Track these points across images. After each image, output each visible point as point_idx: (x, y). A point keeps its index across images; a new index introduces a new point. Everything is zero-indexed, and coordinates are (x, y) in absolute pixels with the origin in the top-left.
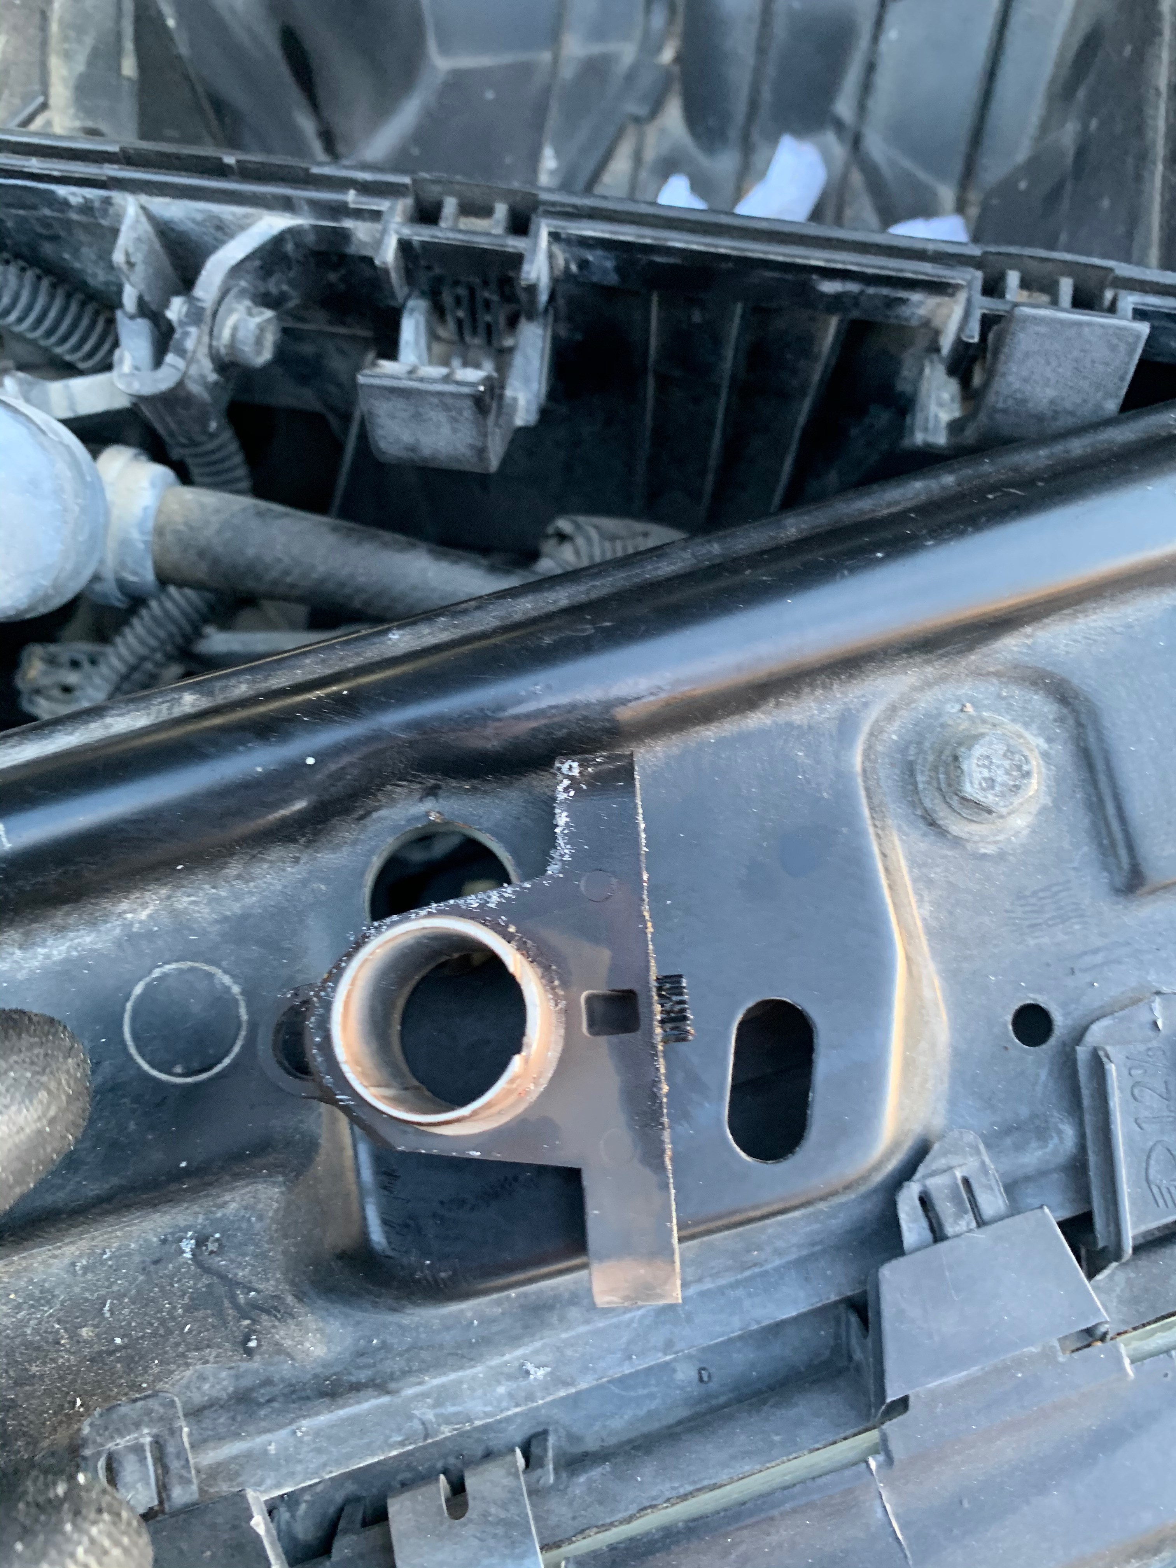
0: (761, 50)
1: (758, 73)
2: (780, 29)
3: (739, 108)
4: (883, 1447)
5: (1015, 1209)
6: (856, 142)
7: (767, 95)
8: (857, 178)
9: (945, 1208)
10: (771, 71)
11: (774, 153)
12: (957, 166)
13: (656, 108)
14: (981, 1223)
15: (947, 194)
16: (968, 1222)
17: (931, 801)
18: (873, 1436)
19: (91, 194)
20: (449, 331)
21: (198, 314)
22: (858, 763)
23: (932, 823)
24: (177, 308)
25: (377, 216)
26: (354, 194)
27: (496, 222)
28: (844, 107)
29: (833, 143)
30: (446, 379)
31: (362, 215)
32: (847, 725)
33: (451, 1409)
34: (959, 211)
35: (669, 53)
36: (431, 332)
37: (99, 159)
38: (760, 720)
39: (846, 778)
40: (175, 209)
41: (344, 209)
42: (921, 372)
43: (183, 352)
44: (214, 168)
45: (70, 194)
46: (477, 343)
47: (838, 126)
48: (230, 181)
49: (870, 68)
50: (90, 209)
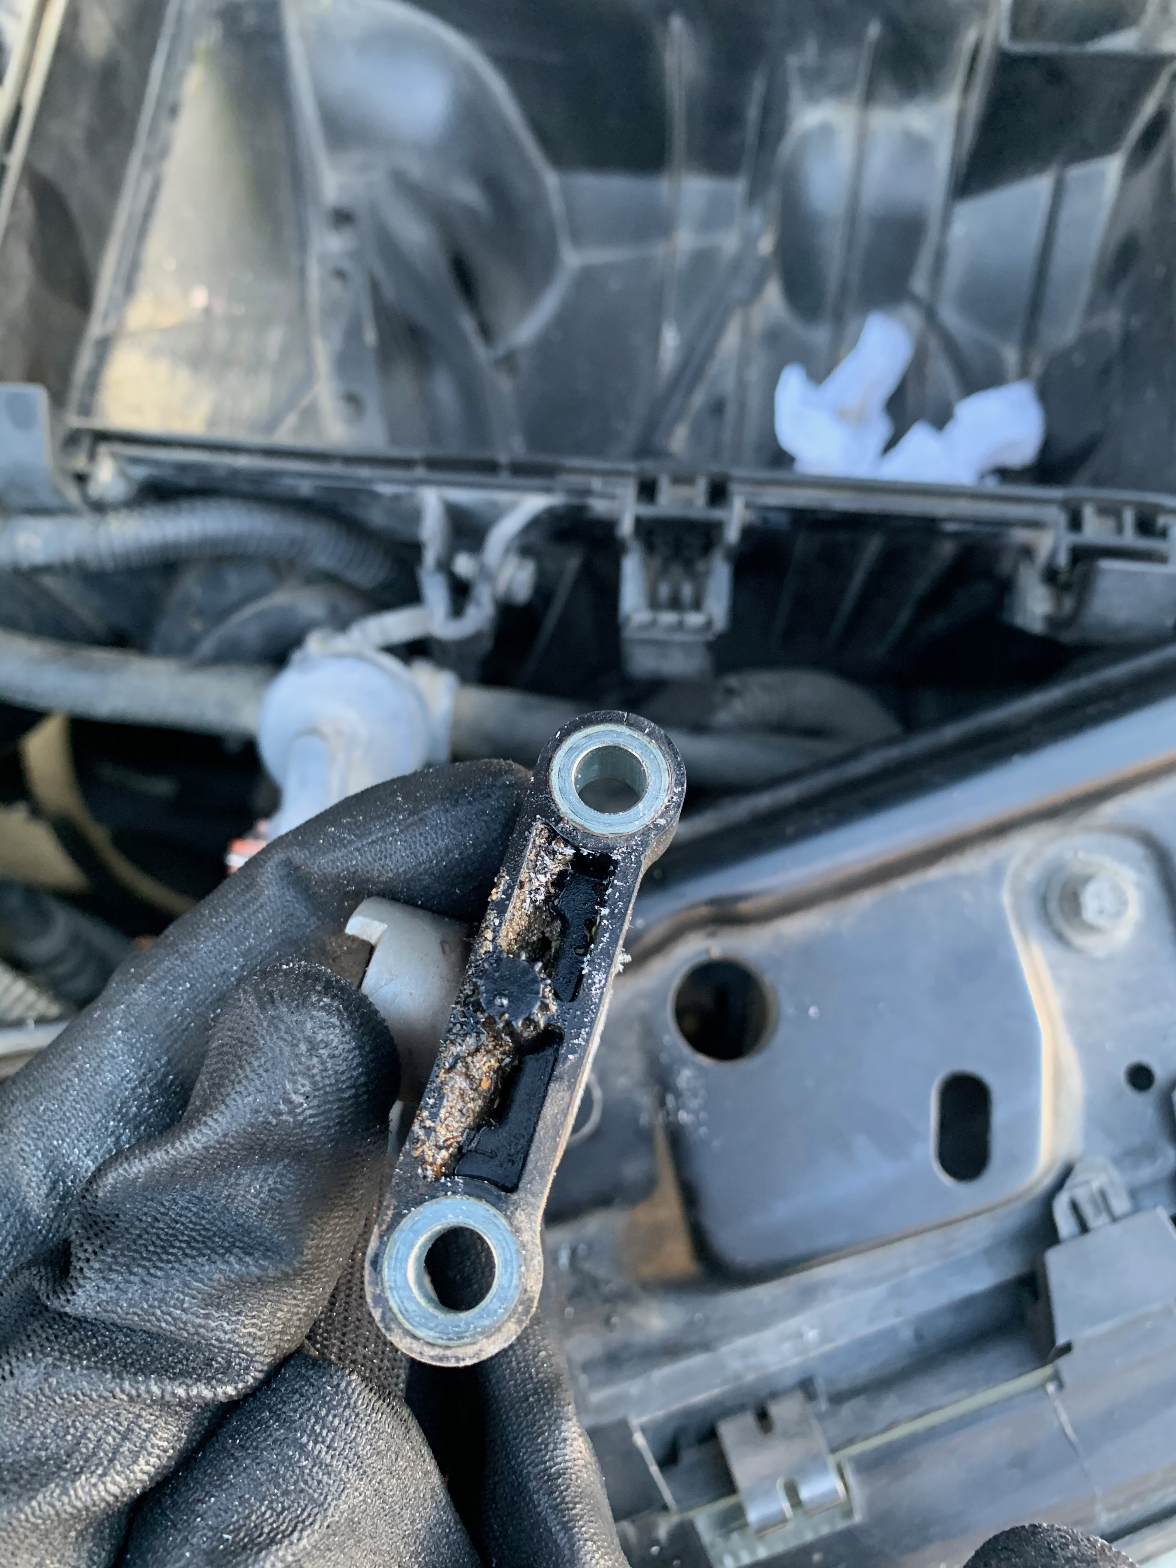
4: (1056, 1377)
5: (1136, 1209)
6: (930, 314)
7: (853, 280)
8: (934, 344)
9: (1088, 1211)
10: (857, 262)
11: (863, 325)
12: (1018, 330)
13: (757, 288)
14: (1114, 1219)
15: (1011, 356)
16: (1104, 1219)
17: (1061, 923)
18: (1048, 1370)
19: (402, 489)
20: (657, 562)
21: (486, 574)
22: (1006, 899)
23: (1060, 937)
24: (464, 565)
25: (612, 497)
26: (596, 483)
27: (699, 492)
28: (919, 284)
29: (911, 315)
30: (680, 626)
31: (603, 496)
32: (997, 873)
33: (752, 1361)
34: (1024, 373)
35: (766, 245)
36: (646, 565)
37: (407, 464)
38: (936, 873)
39: (998, 911)
40: (463, 496)
41: (587, 492)
42: (1016, 568)
43: (479, 605)
44: (490, 467)
45: (386, 489)
46: (676, 570)
47: (915, 300)
48: (504, 477)
49: (940, 256)
50: (396, 498)
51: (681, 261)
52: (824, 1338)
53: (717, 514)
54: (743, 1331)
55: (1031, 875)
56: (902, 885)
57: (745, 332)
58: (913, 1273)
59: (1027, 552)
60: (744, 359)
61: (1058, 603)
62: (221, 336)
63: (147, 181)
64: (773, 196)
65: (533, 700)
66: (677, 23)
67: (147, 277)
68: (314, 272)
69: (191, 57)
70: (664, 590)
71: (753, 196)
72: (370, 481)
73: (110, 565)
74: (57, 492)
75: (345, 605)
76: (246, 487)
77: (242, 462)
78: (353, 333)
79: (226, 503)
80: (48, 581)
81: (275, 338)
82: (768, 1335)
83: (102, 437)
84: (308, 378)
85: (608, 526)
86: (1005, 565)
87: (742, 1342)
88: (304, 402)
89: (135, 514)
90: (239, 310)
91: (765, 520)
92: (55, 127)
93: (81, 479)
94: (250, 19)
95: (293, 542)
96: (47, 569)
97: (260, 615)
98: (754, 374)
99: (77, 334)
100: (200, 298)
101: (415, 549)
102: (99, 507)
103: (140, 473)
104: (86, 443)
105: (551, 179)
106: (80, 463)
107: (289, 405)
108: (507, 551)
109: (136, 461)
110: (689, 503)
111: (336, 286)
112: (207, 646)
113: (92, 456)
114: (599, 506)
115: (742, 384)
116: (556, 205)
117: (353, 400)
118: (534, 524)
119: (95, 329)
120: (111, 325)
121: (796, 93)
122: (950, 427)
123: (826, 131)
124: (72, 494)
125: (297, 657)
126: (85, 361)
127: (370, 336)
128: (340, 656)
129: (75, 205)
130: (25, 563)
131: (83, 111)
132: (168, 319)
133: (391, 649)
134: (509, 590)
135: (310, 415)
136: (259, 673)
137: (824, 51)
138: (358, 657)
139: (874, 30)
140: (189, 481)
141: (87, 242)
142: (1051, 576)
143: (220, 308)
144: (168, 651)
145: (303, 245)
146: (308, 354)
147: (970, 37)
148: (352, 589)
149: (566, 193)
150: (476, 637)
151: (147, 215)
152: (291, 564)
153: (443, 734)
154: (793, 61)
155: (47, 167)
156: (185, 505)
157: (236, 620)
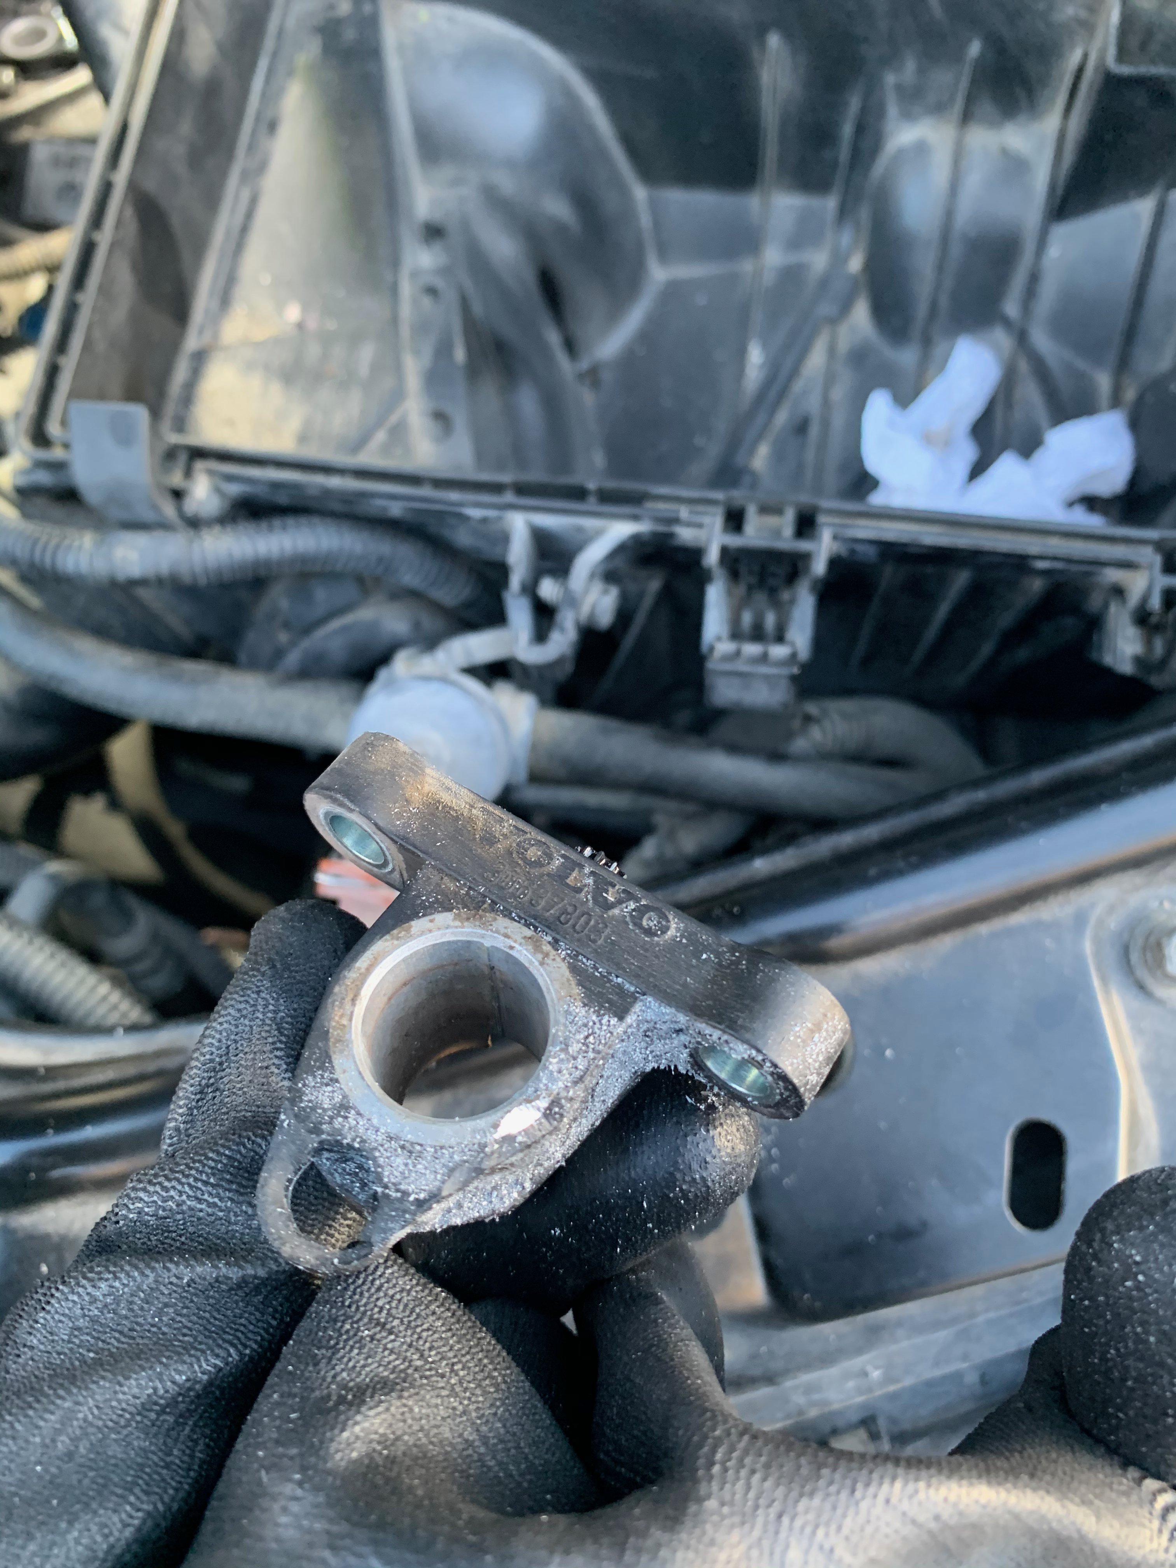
0: (940, 268)
1: (938, 286)
2: (956, 250)
3: (921, 310)
6: (1022, 338)
7: (944, 301)
8: (1023, 366)
10: (949, 283)
11: (952, 348)
12: (1112, 356)
13: (846, 307)
15: (1103, 381)
17: (1142, 973)
19: (491, 513)
20: (741, 590)
21: (572, 601)
22: (1088, 947)
23: (1141, 987)
24: (548, 589)
25: (700, 526)
26: (684, 512)
27: (787, 522)
28: (1011, 308)
29: (1002, 338)
30: (764, 658)
31: (689, 524)
32: (1080, 920)
33: (816, 1397)
34: (1116, 402)
35: (856, 264)
36: (729, 593)
37: (497, 488)
38: (1019, 918)
39: (1080, 959)
40: (549, 521)
41: (675, 521)
42: (1106, 606)
43: (562, 630)
44: (578, 494)
45: (475, 513)
46: (760, 598)
47: (1006, 322)
48: (592, 503)
49: (1034, 278)
50: (485, 520)
51: (769, 278)
52: (888, 1379)
53: (804, 546)
54: (808, 1366)
55: (1113, 924)
56: (983, 929)
57: (832, 351)
58: (981, 1319)
59: (1118, 592)
60: (829, 379)
61: (1149, 643)
62: (313, 351)
63: (246, 195)
64: (864, 214)
65: (613, 724)
66: (774, 40)
67: (243, 291)
68: (406, 289)
69: (290, 73)
70: (747, 618)
71: (844, 213)
72: (461, 504)
73: (203, 581)
74: (155, 508)
75: (430, 623)
76: (337, 507)
77: (335, 482)
78: (443, 350)
79: (316, 520)
80: (144, 594)
81: (367, 353)
82: (834, 1371)
83: (198, 453)
84: (398, 395)
85: (695, 554)
86: (1094, 602)
87: (806, 1378)
88: (393, 419)
89: (229, 529)
90: (331, 325)
91: (853, 552)
92: (161, 144)
93: (178, 495)
94: (350, 34)
95: (380, 560)
96: (142, 582)
97: (345, 629)
98: (838, 394)
99: (174, 346)
100: (293, 313)
101: (502, 570)
102: (194, 523)
103: (234, 489)
104: (183, 457)
105: (640, 193)
106: (176, 479)
107: (379, 423)
108: (592, 576)
109: (230, 478)
110: (777, 533)
111: (427, 302)
112: (293, 659)
113: (188, 473)
114: (686, 535)
115: (826, 402)
116: (645, 220)
117: (441, 418)
118: (621, 549)
119: (192, 342)
120: (207, 338)
121: (892, 110)
122: (1039, 455)
123: (921, 149)
124: (169, 510)
125: (383, 675)
126: (181, 373)
127: (460, 354)
128: (427, 679)
129: (175, 221)
130: (121, 576)
131: (186, 127)
132: (261, 334)
133: (472, 671)
134: (592, 615)
135: (399, 432)
136: (346, 689)
137: (921, 71)
138: (444, 680)
139: (975, 48)
140: (282, 499)
141: (186, 255)
142: (1142, 618)
143: (312, 324)
144: (256, 665)
145: (395, 263)
146: (398, 369)
147: (1075, 58)
148: (437, 607)
149: (654, 206)
150: (559, 662)
151: (245, 229)
152: (377, 580)
153: (522, 754)
154: (890, 79)
155: (150, 184)
156: (277, 522)
157: (321, 633)
